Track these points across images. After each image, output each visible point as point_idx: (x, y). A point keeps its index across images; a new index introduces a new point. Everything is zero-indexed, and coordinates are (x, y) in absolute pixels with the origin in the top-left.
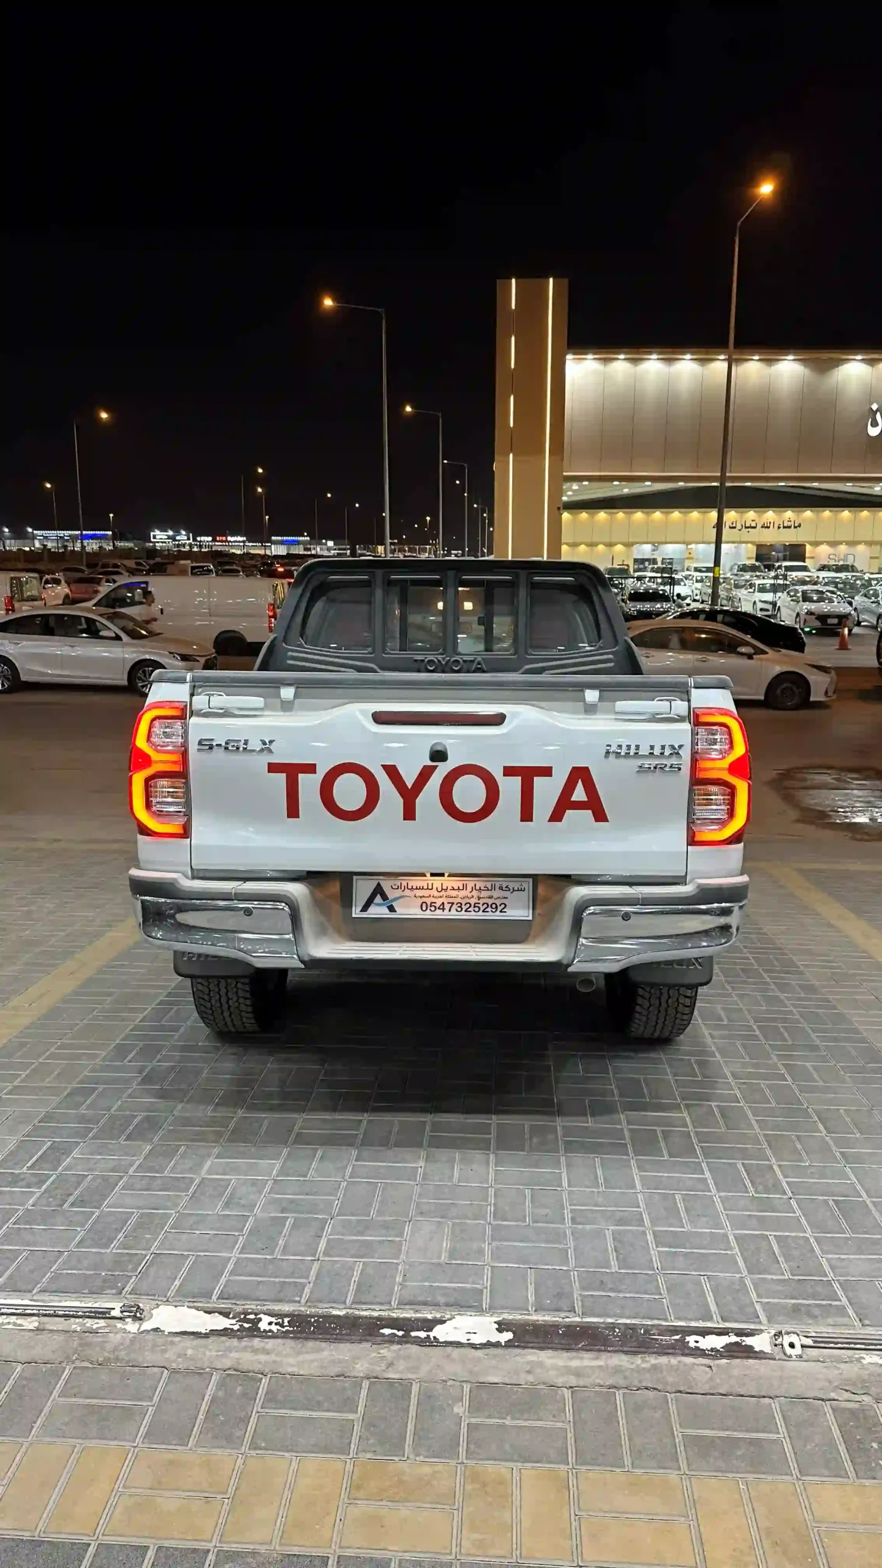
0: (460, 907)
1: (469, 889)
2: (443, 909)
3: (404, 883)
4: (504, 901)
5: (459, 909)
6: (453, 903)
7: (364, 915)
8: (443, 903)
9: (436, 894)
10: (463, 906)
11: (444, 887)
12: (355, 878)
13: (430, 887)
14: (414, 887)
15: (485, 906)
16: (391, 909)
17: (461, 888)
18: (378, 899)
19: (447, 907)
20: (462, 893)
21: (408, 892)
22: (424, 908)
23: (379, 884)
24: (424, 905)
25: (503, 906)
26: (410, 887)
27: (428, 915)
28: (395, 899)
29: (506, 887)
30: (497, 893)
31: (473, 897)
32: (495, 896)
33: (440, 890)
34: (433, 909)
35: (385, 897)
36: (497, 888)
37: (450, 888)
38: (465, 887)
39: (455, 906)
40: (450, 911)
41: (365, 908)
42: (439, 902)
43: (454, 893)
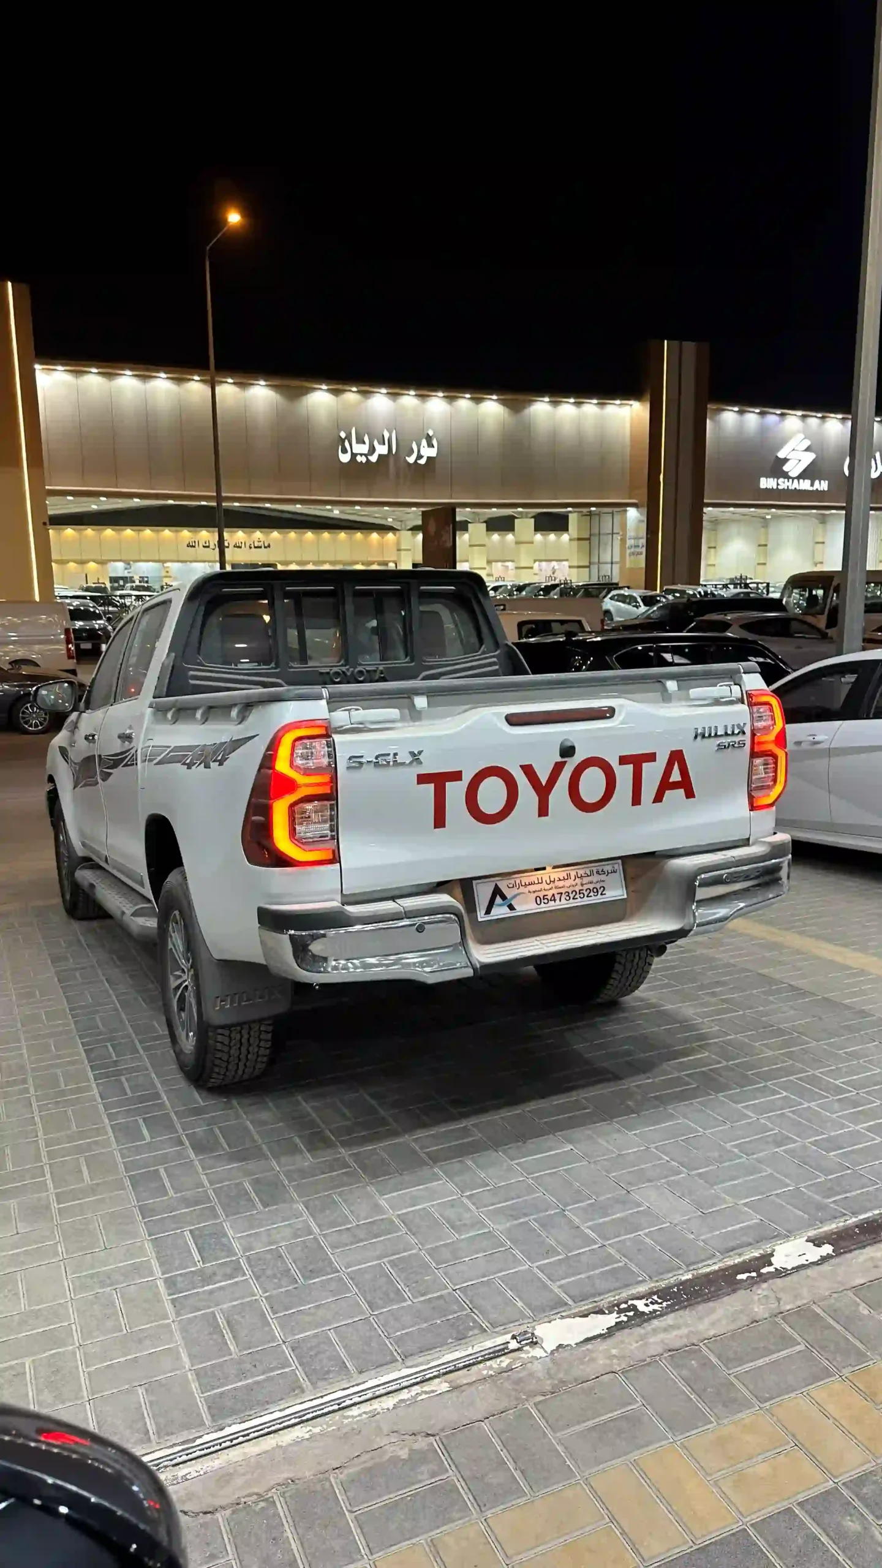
0: (568, 896)
1: (573, 878)
2: (555, 900)
3: (518, 881)
4: (602, 884)
5: (568, 898)
6: (562, 893)
7: (488, 918)
8: (553, 895)
9: (547, 887)
10: (570, 895)
11: (553, 880)
12: (474, 882)
13: (540, 881)
14: (527, 883)
15: (588, 891)
16: (511, 907)
17: (566, 877)
18: (498, 900)
19: (557, 897)
20: (568, 883)
21: (522, 889)
22: (539, 903)
23: (496, 884)
24: (538, 899)
25: (602, 889)
26: (523, 884)
27: (544, 907)
28: (515, 897)
29: (602, 871)
30: (595, 878)
31: (577, 884)
32: (594, 881)
33: (548, 882)
34: (546, 901)
35: (504, 897)
36: (595, 873)
37: (557, 879)
38: (569, 876)
39: (563, 896)
40: (560, 900)
41: (488, 912)
42: (550, 894)
43: (561, 884)
